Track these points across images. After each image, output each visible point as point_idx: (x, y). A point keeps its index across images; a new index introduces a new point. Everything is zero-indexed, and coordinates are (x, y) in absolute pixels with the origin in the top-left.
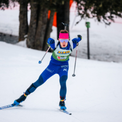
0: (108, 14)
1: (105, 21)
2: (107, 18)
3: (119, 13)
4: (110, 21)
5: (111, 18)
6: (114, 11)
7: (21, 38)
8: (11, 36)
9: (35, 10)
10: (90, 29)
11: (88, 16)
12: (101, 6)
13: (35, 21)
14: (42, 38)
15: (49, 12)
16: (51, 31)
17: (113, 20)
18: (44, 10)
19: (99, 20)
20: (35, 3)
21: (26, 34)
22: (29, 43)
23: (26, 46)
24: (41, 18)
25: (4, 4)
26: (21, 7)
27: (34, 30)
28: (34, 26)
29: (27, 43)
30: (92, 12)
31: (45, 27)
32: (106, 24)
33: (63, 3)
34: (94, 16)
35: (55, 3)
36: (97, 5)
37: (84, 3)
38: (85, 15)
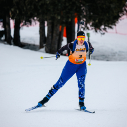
0: (103, 27)
1: (101, 32)
2: (102, 30)
3: (110, 25)
4: (104, 32)
5: (105, 29)
6: (107, 25)
7: (41, 46)
8: (34, 45)
9: (50, 26)
10: (90, 38)
11: (88, 28)
12: (97, 21)
13: (50, 34)
14: (56, 46)
15: (60, 27)
16: (62, 40)
17: (106, 31)
18: (56, 26)
19: (96, 31)
20: (50, 21)
21: (45, 43)
22: (47, 50)
23: (45, 51)
24: (55, 32)
25: (29, 23)
26: (40, 25)
27: (50, 40)
28: (50, 37)
29: (46, 50)
30: (91, 26)
31: (58, 38)
32: (102, 34)
33: (70, 20)
34: (92, 29)
35: (64, 21)
36: (94, 20)
37: (85, 19)
38: (86, 28)
